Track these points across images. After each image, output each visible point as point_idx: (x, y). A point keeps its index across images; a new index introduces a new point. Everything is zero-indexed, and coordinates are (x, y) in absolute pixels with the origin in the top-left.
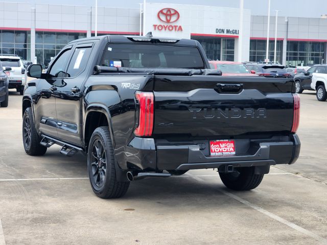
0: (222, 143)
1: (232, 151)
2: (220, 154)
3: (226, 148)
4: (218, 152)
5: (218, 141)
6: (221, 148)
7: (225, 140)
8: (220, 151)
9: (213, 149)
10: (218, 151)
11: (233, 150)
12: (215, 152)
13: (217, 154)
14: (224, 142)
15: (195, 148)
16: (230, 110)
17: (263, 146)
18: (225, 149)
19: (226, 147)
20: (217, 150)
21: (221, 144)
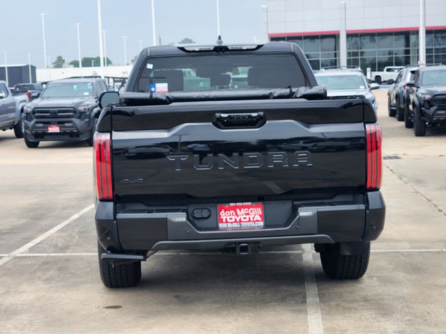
0: (240, 208)
1: (258, 221)
2: (235, 225)
3: (246, 216)
4: (232, 223)
5: (232, 204)
6: (238, 216)
7: (245, 204)
8: (236, 221)
9: (224, 218)
10: (233, 220)
11: (260, 219)
12: (227, 222)
13: (230, 225)
14: (244, 207)
15: (179, 217)
16: (241, 154)
17: (305, 212)
18: (245, 218)
19: (248, 214)
20: (231, 219)
21: (238, 210)
